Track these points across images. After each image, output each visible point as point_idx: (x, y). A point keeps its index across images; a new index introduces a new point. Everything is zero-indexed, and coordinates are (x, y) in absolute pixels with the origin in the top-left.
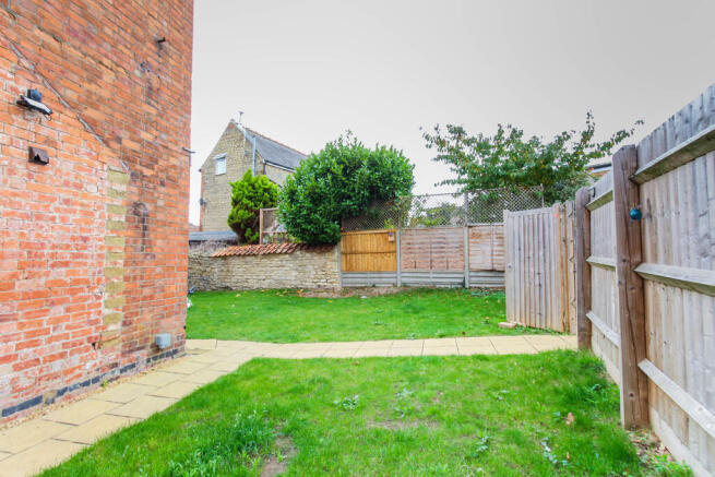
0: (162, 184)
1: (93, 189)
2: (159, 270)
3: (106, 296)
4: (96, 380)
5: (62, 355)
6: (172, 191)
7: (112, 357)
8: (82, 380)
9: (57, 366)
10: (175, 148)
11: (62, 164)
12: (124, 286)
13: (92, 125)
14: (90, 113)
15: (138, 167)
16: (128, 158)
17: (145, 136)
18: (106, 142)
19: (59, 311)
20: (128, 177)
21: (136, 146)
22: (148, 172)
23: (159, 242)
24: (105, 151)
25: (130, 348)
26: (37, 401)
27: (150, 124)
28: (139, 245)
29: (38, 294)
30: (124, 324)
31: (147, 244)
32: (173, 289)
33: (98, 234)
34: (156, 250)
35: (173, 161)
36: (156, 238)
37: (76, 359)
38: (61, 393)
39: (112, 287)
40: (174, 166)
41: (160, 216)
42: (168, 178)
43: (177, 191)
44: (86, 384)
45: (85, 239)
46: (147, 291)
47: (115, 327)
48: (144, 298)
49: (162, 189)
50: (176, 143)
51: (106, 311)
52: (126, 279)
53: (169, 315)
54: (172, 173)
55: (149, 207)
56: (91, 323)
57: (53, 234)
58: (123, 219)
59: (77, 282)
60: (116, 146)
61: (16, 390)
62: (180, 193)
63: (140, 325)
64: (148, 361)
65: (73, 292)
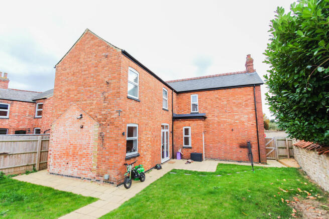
0: (108, 125)
1: (91, 131)
2: (107, 153)
3: (93, 158)
4: (90, 180)
5: (84, 170)
6: (112, 127)
7: (94, 175)
8: (88, 178)
9: (83, 172)
10: (113, 112)
11: (85, 127)
12: (97, 156)
13: (90, 115)
14: (91, 113)
15: (101, 122)
16: (99, 121)
17: (103, 113)
18: (94, 119)
19: (84, 159)
20: (99, 126)
21: (101, 117)
22: (104, 123)
23: (107, 144)
24: (94, 121)
25: (98, 175)
26: (80, 178)
27: (106, 108)
28: (101, 145)
29: (81, 155)
30: (97, 167)
31: (104, 144)
32: (112, 160)
33: (92, 142)
34: (106, 146)
35: (112, 117)
36: (106, 142)
37: (86, 172)
38: (84, 179)
39: (94, 156)
40: (113, 118)
41: (108, 136)
42: (111, 123)
43: (114, 126)
44: (88, 179)
45: (89, 143)
46: (103, 159)
47: (95, 167)
48: (103, 161)
49: (108, 127)
50: (113, 110)
51: (93, 162)
52: (98, 154)
53: (111, 169)
54: (112, 121)
55: (104, 133)
56: (90, 164)
57: (84, 142)
58: (97, 138)
59: (87, 153)
60: (96, 119)
61: (78, 174)
62: (115, 127)
63: (101, 169)
64: (104, 181)
65: (87, 156)
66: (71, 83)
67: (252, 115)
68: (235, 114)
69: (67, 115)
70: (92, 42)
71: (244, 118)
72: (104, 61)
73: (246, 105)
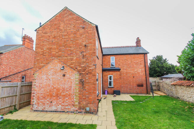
0: (87, 74)
1: (72, 78)
2: (87, 93)
3: (75, 97)
4: (73, 112)
5: (68, 106)
6: (90, 75)
7: (76, 109)
8: (71, 111)
9: (67, 107)
10: (90, 65)
11: (67, 76)
12: (78, 96)
13: (72, 67)
14: (72, 66)
15: (81, 72)
16: (79, 71)
17: (82, 66)
18: (74, 70)
19: (67, 98)
20: (79, 75)
21: (81, 68)
22: (83, 73)
23: (87, 87)
24: (74, 71)
25: (80, 108)
26: (64, 112)
27: (84, 62)
28: (82, 88)
29: (64, 95)
30: (79, 103)
31: (84, 87)
32: (91, 97)
33: (73, 86)
34: (86, 89)
35: (90, 68)
36: (86, 86)
37: (70, 107)
38: (68, 112)
39: (76, 96)
40: (91, 70)
41: (87, 81)
42: (89, 73)
43: (92, 75)
44: (71, 112)
45: (71, 87)
46: (84, 97)
47: (77, 103)
48: (83, 99)
49: (87, 75)
50: (91, 64)
51: (75, 100)
52: (79, 94)
53: (90, 104)
54: (90, 71)
55: (84, 80)
56: (72, 101)
57: (66, 86)
58: (78, 83)
59: (70, 94)
60: (76, 70)
61: (62, 109)
62: (93, 75)
63: (82, 104)
64: (85, 112)
65: (69, 96)
66: (53, 43)
67: (143, 69)
68: (135, 68)
69: (50, 66)
70: (70, 17)
71: (140, 70)
72: (82, 31)
73: (141, 64)
